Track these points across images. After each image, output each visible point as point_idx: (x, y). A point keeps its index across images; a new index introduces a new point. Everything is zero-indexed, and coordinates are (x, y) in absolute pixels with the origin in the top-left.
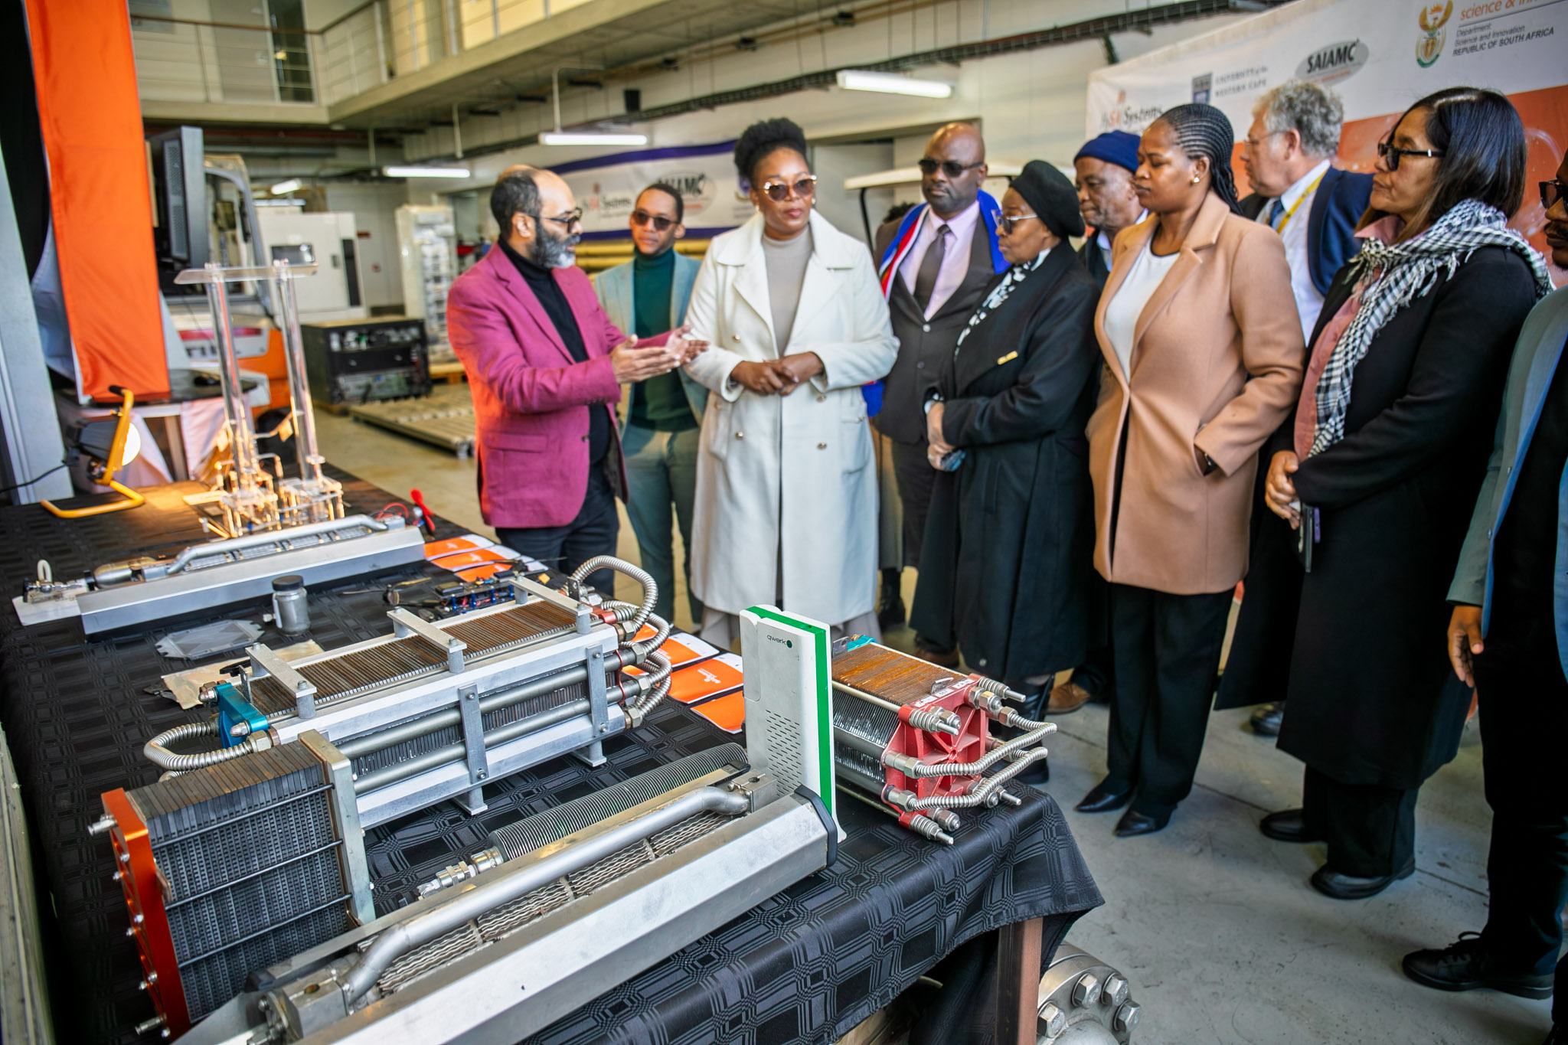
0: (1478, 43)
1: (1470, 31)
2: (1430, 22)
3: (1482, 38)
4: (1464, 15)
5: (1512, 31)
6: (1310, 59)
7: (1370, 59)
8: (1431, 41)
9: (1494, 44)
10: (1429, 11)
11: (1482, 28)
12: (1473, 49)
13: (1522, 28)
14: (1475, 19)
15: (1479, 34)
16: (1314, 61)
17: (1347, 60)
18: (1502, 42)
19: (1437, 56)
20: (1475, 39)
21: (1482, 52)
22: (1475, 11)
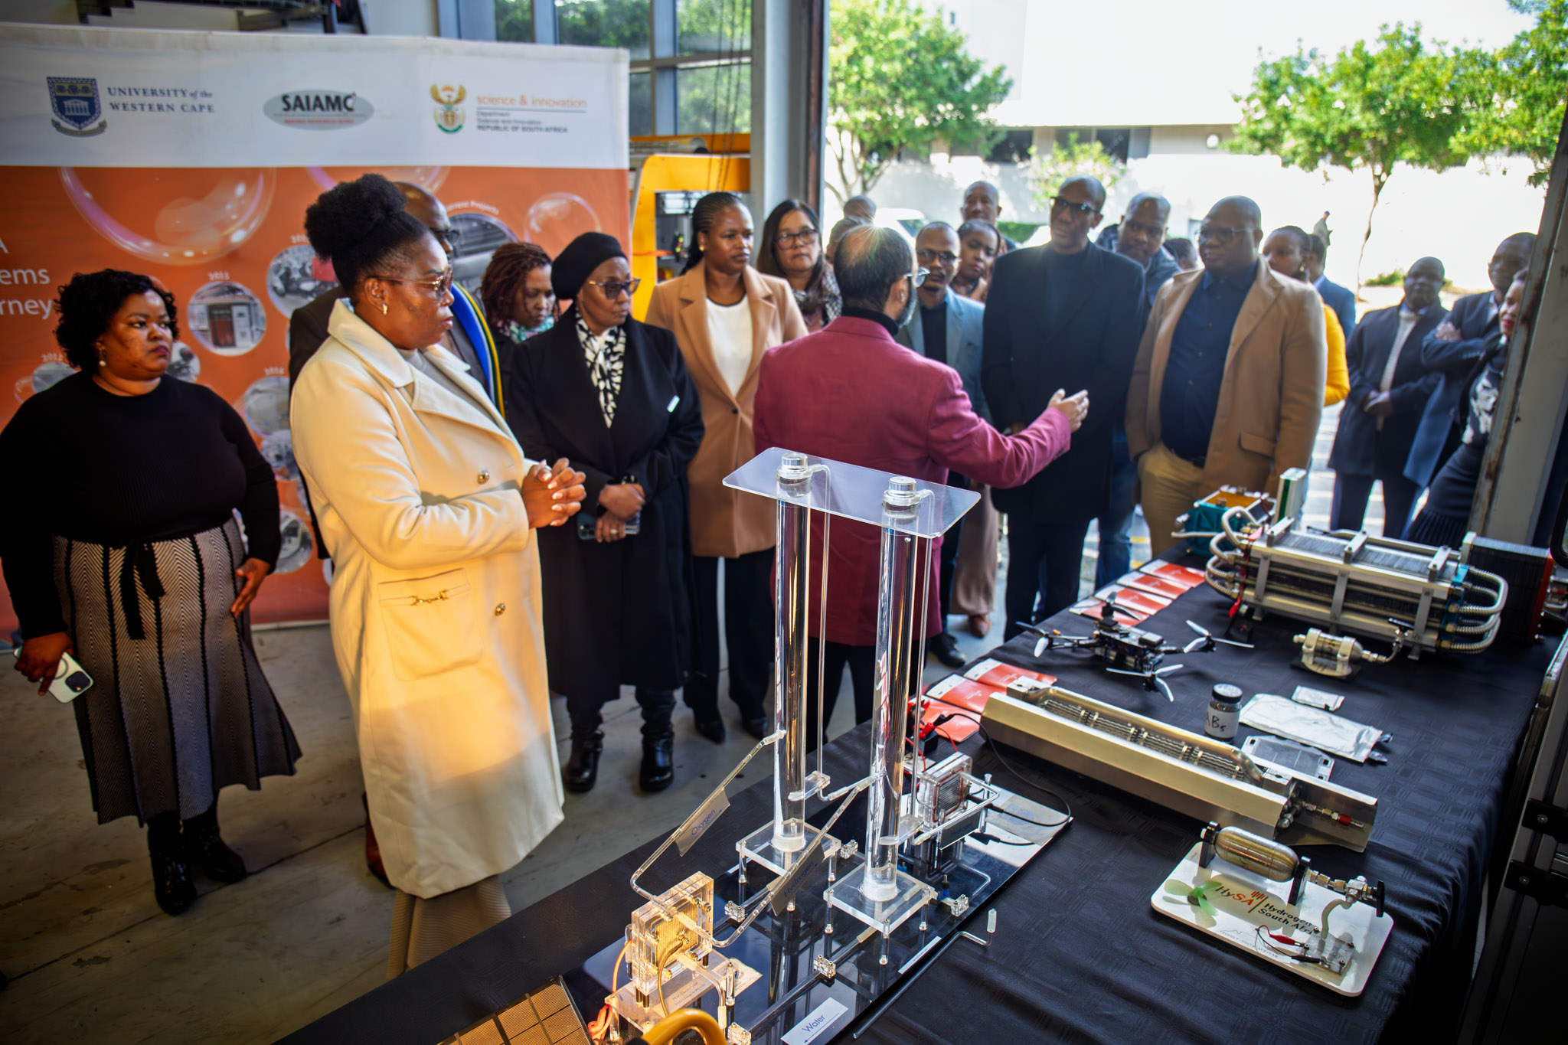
0: (501, 125)
1: (490, 114)
2: (443, 96)
3: (504, 122)
4: (480, 100)
5: (531, 122)
6: (285, 98)
7: (377, 114)
8: (449, 114)
9: (517, 129)
10: (439, 89)
11: (502, 115)
12: (497, 128)
13: (539, 123)
14: (491, 105)
15: (500, 118)
16: (291, 101)
17: (342, 109)
18: (524, 129)
19: (460, 127)
20: (497, 121)
21: (505, 133)
22: (491, 100)
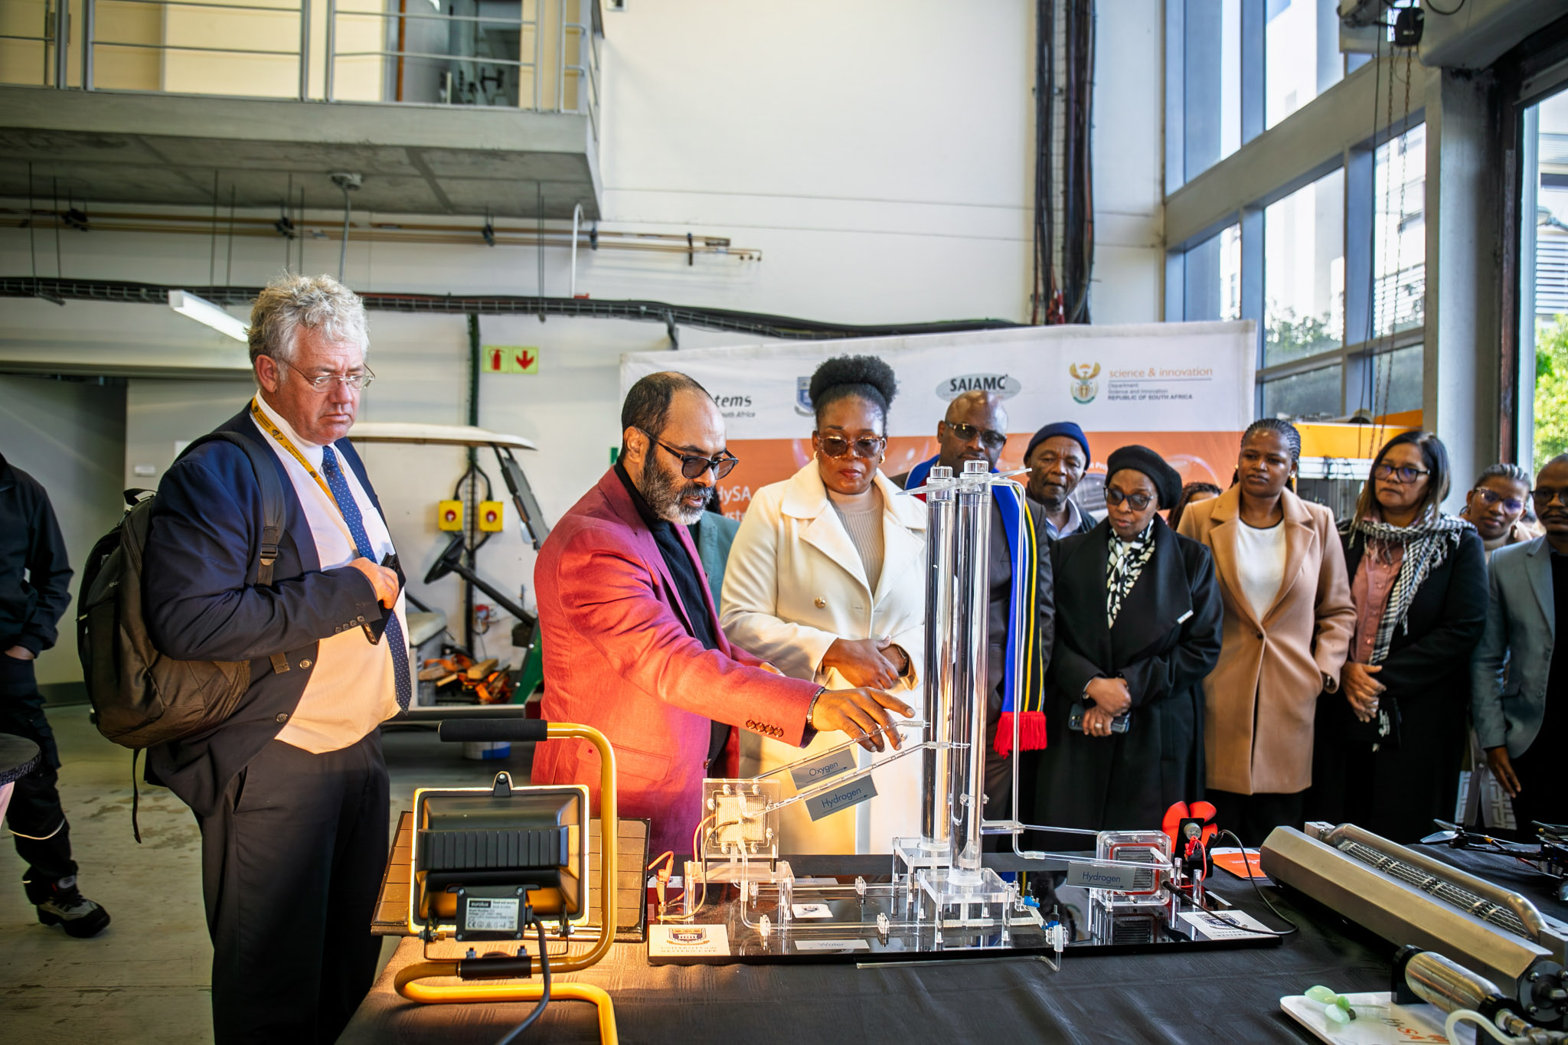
0: (1130, 395)
1: (1121, 386)
2: (1081, 373)
3: (1132, 392)
4: (1112, 374)
5: (1157, 391)
6: (953, 382)
7: (1022, 391)
8: (1084, 387)
9: (1144, 397)
10: (1077, 367)
11: (1131, 386)
12: (1126, 398)
13: (1166, 391)
14: (1122, 378)
15: (1129, 389)
16: (957, 383)
17: (998, 389)
18: (1150, 397)
19: (1093, 398)
20: (1127, 392)
21: (1133, 401)
22: (1122, 374)
